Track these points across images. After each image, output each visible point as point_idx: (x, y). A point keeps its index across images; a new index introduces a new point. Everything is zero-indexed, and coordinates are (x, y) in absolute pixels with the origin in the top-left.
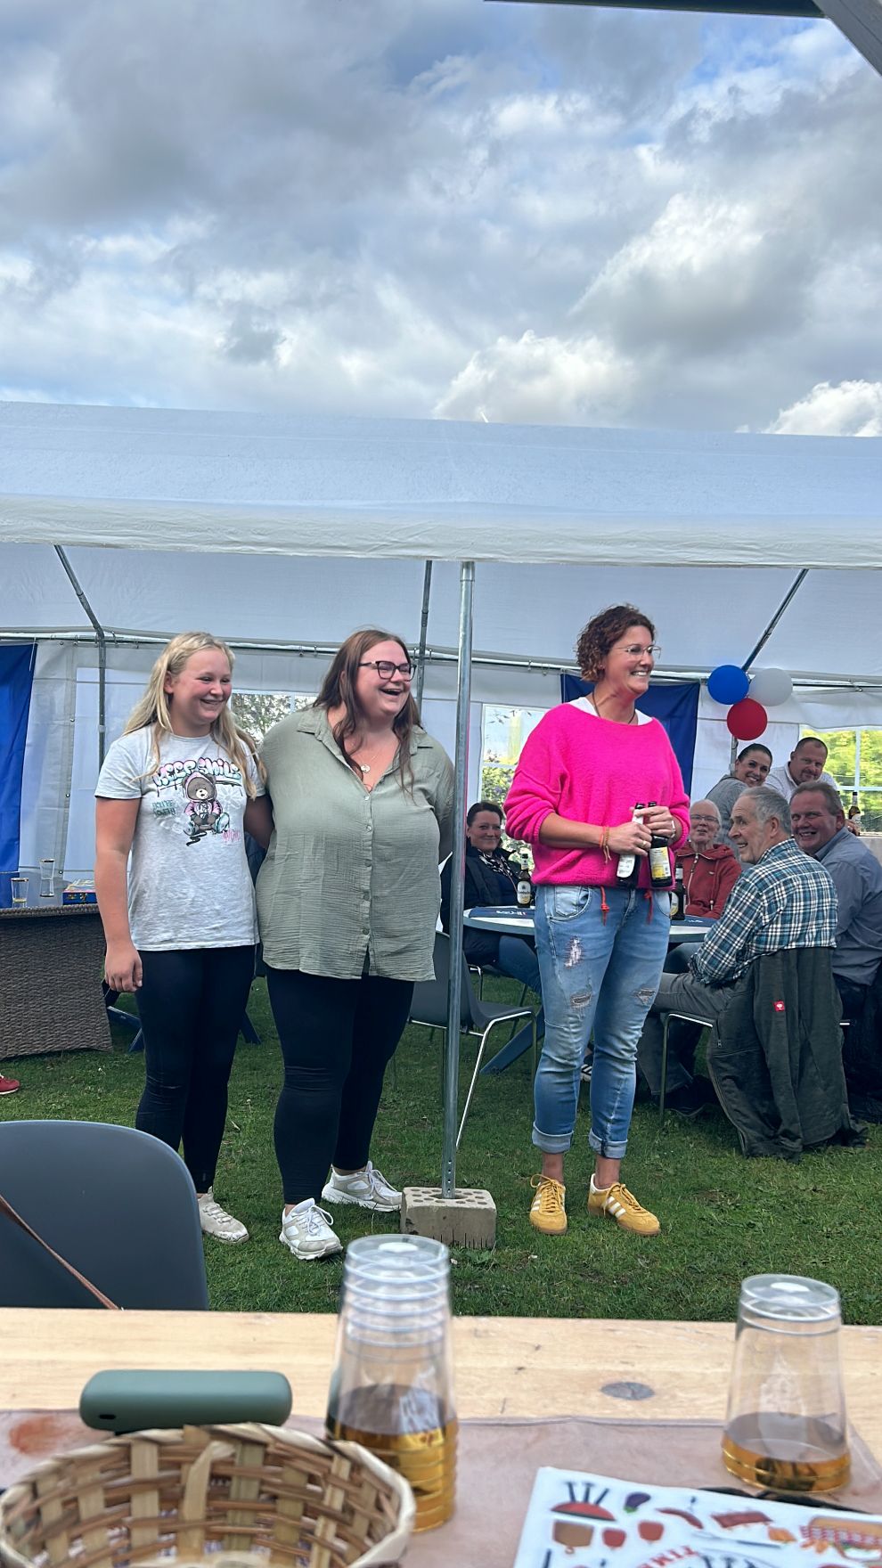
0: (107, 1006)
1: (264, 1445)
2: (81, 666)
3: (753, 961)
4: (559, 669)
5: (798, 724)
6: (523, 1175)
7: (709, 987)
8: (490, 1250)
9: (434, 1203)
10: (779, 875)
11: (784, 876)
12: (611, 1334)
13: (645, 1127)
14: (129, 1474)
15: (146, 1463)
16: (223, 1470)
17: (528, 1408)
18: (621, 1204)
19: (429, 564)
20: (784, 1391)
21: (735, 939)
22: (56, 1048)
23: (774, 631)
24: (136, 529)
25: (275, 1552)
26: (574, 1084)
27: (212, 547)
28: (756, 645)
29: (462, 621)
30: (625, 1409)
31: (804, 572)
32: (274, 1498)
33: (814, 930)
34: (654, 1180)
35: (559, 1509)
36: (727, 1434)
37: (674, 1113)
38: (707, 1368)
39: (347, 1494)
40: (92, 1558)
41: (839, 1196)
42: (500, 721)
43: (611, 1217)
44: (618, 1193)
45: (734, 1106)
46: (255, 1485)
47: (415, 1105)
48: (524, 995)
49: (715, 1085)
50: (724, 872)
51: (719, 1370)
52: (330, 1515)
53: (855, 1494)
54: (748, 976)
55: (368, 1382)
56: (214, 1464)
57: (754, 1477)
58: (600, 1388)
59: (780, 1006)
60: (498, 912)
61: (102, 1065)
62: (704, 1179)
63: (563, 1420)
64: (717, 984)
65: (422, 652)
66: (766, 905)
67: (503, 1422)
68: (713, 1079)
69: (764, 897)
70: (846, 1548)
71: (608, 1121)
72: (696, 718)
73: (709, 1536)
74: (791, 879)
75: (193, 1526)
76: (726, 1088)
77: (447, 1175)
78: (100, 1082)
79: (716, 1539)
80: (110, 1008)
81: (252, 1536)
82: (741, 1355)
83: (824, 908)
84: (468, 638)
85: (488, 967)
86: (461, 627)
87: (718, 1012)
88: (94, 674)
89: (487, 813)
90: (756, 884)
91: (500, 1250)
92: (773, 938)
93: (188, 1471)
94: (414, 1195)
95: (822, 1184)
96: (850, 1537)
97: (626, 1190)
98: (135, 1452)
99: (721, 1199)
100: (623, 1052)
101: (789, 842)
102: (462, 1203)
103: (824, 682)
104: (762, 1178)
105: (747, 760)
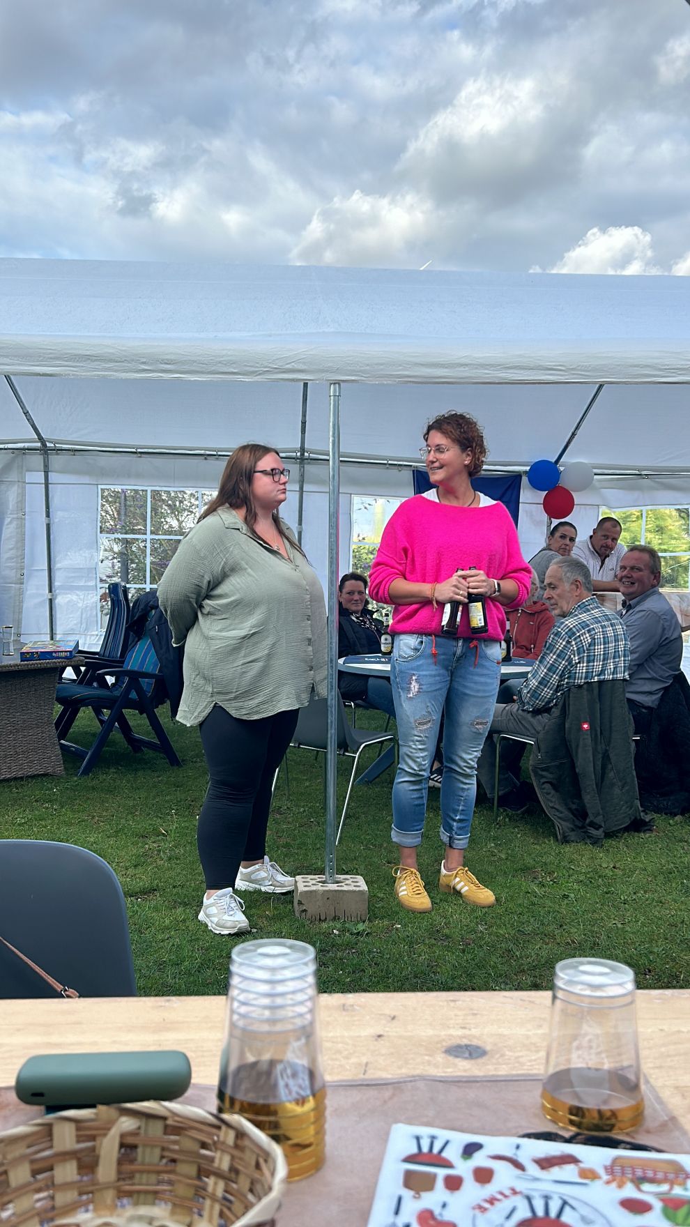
0: (59, 740)
1: (164, 1118)
2: (28, 470)
3: (564, 692)
4: (411, 466)
5: (598, 505)
6: (389, 863)
7: (530, 714)
8: (364, 922)
9: (319, 887)
10: (584, 625)
11: (588, 626)
12: (452, 1004)
13: (483, 822)
14: (51, 1147)
15: (65, 1137)
16: (130, 1140)
17: (387, 1071)
18: (465, 883)
19: (306, 385)
20: (591, 1048)
21: (552, 677)
22: (20, 774)
23: (579, 432)
24: (66, 361)
25: (174, 1205)
26: (423, 791)
27: (128, 374)
28: (565, 443)
29: (331, 429)
30: (463, 1067)
31: (601, 386)
32: (174, 1161)
33: (612, 667)
34: (491, 863)
35: (409, 1159)
36: (545, 1085)
37: (505, 810)
38: (529, 1030)
39: (233, 1157)
40: (21, 1219)
41: (633, 872)
42: (366, 508)
43: (458, 893)
44: (462, 875)
45: (551, 805)
46: (157, 1152)
47: (304, 811)
48: (388, 722)
49: (536, 789)
50: (542, 621)
51: (540, 1031)
52: (219, 1175)
53: (648, 1132)
54: (561, 704)
55: (251, 1058)
56: (122, 1136)
57: (567, 1122)
58: (443, 1050)
59: (586, 726)
60: (366, 659)
61: (56, 787)
62: (529, 861)
63: (414, 1079)
64: (537, 712)
65: (302, 454)
66: (575, 649)
67: (365, 1083)
68: (535, 784)
69: (573, 643)
70: (641, 1183)
71: (454, 820)
72: (518, 503)
73: (531, 1178)
74: (593, 628)
75: (107, 1187)
76: (545, 791)
77: (329, 865)
78: (56, 800)
79: (536, 1179)
80: (62, 742)
81: (156, 1193)
82: (557, 1018)
83: (620, 649)
84: (337, 443)
85: (359, 702)
86: (331, 433)
87: (538, 733)
88: (40, 477)
89: (353, 582)
90: (566, 633)
91: (371, 922)
92: (580, 675)
93: (101, 1144)
94: (304, 882)
95: (620, 863)
96: (645, 1173)
97: (468, 872)
98: (56, 1130)
99: (543, 877)
100: (465, 768)
101: (591, 599)
102: (341, 886)
103: (618, 472)
104: (574, 860)
105: (557, 534)
